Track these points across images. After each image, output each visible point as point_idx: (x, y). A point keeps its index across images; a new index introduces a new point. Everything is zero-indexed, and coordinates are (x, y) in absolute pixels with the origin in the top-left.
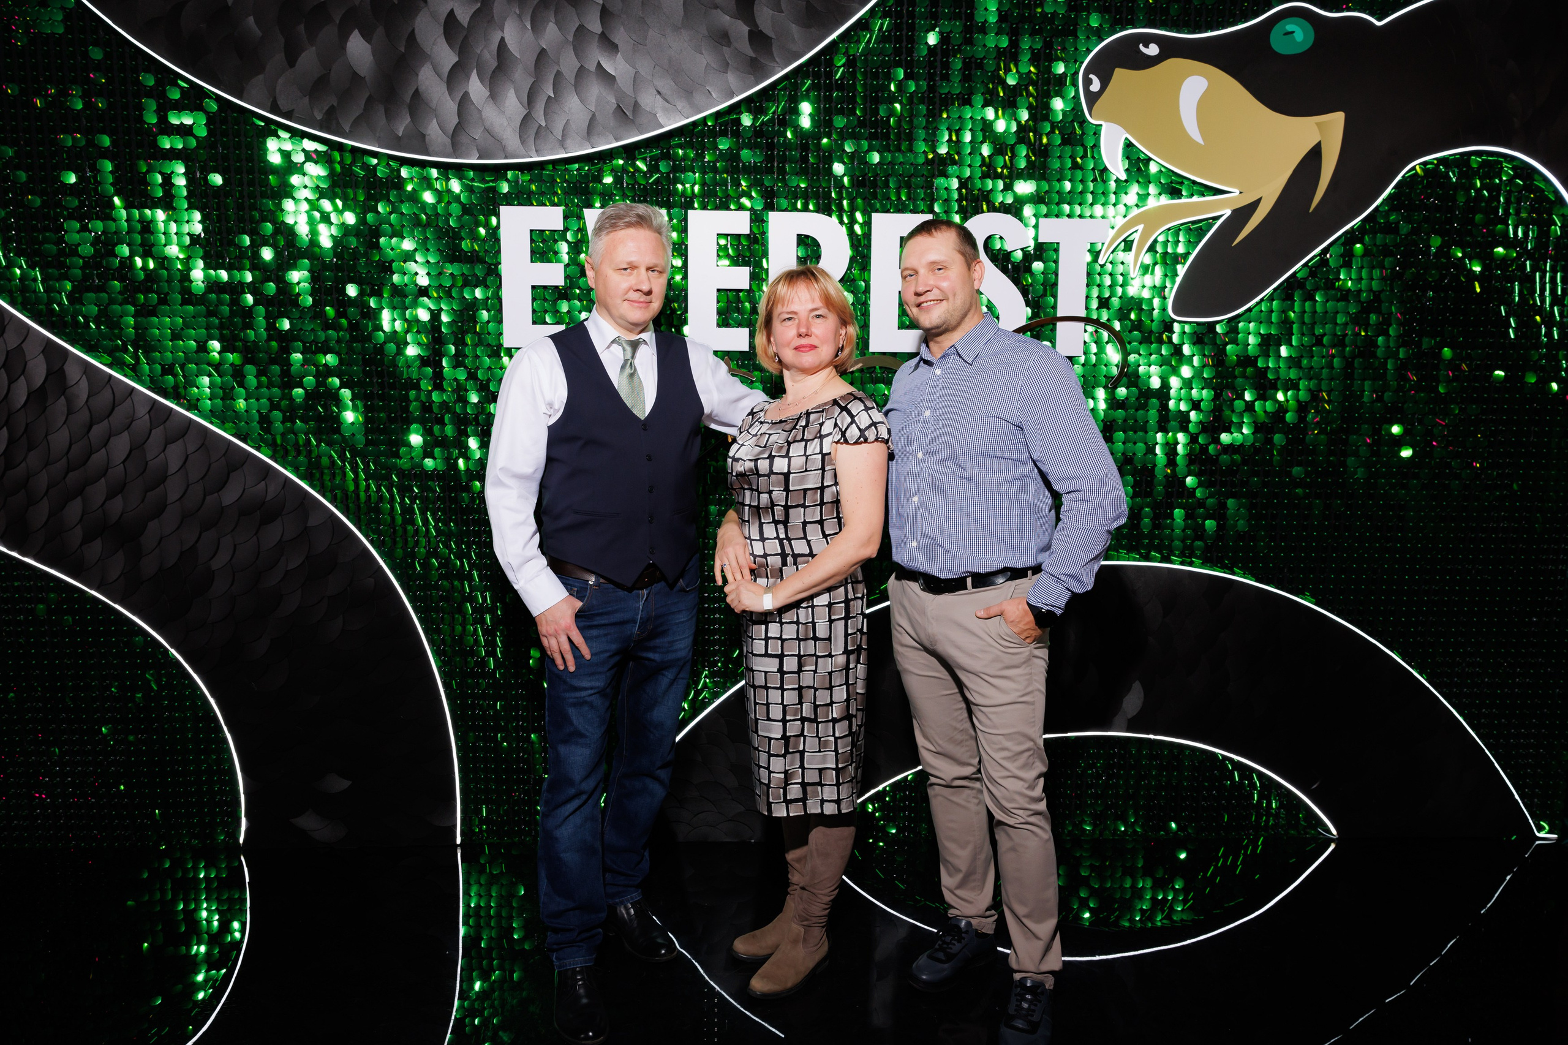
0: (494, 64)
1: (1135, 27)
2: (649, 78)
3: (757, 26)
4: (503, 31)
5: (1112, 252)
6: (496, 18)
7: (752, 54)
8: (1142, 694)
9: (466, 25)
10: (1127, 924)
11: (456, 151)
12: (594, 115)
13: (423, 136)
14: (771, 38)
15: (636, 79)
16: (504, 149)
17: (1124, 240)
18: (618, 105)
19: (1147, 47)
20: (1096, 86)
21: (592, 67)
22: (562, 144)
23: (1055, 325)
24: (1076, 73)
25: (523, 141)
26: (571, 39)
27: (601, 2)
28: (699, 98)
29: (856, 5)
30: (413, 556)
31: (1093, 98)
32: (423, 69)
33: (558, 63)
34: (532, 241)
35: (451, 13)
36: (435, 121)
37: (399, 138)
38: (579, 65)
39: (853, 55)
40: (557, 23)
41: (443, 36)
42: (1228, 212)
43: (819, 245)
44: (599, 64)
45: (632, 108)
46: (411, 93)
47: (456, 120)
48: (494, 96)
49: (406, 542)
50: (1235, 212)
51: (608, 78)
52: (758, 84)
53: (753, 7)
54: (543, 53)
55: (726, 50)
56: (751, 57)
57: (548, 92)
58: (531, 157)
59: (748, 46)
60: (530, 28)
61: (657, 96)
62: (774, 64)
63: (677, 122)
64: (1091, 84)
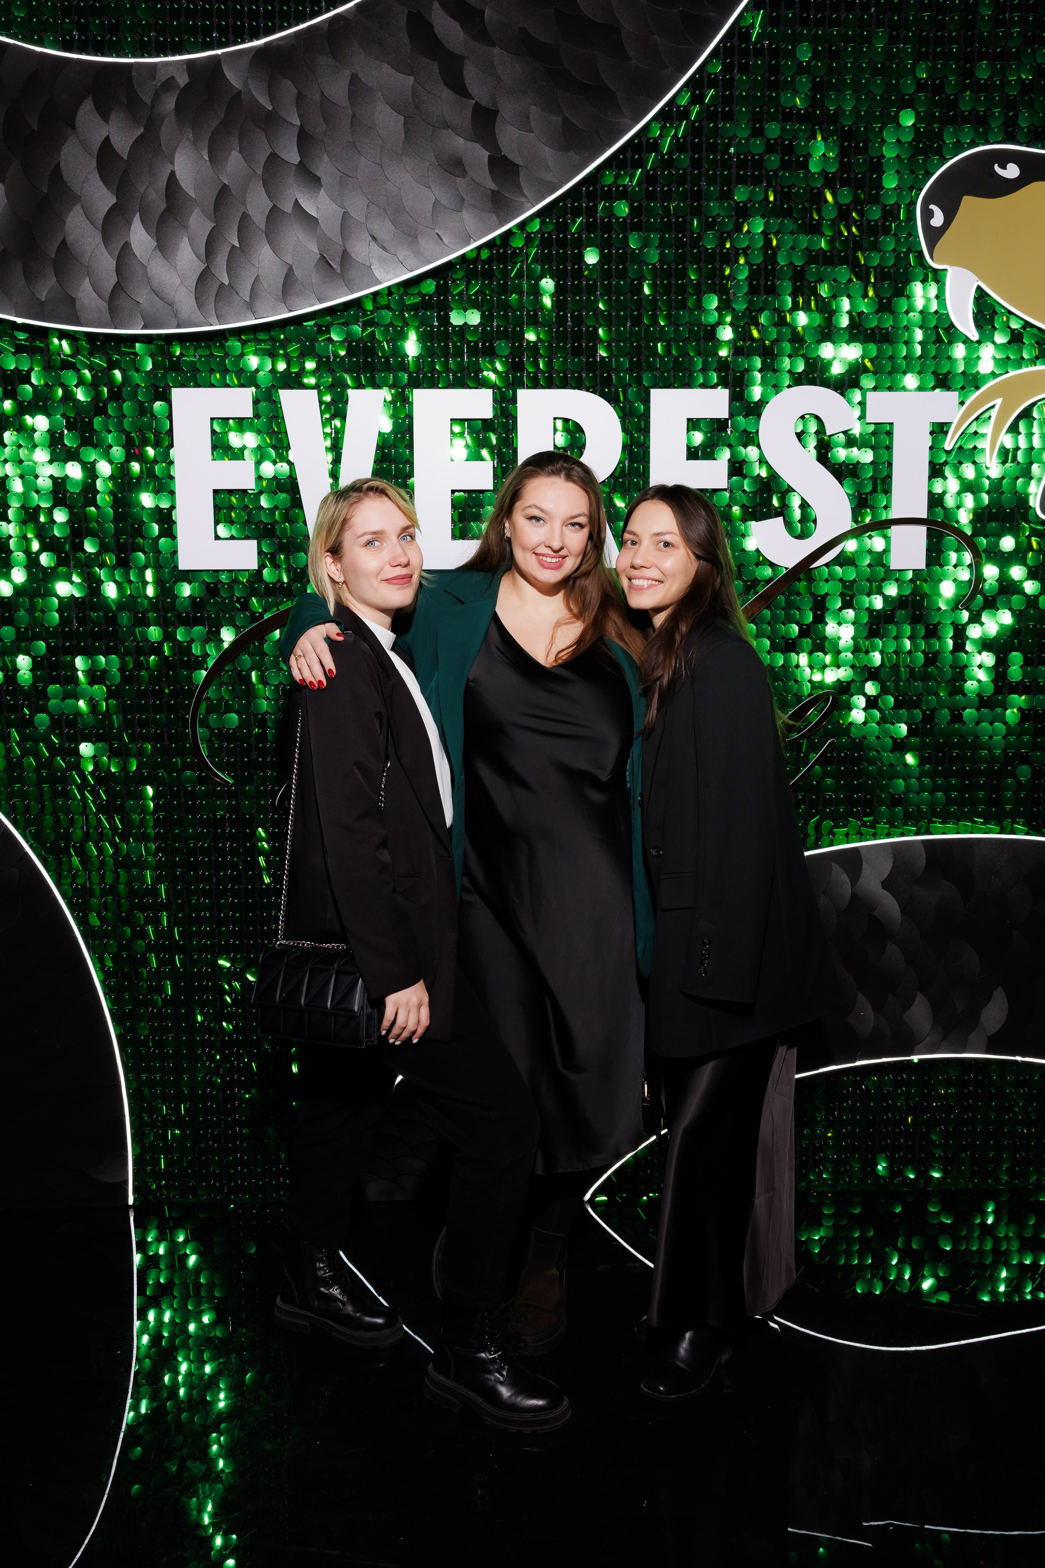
0: (163, 206)
1: (988, 142)
2: (362, 219)
3: (500, 151)
4: (173, 163)
6: (163, 148)
7: (494, 187)
8: (1006, 1006)
9: (126, 158)
10: (986, 1299)
11: (115, 316)
12: (290, 269)
13: (73, 301)
14: (517, 166)
15: (346, 223)
16: (176, 314)
18: (321, 255)
19: (1004, 167)
20: (938, 219)
21: (288, 208)
22: (251, 307)
23: (889, 529)
24: (911, 205)
25: (200, 305)
26: (260, 172)
27: (298, 123)
28: (426, 244)
29: (626, 120)
30: (67, 837)
31: (934, 235)
32: (71, 214)
33: (244, 204)
34: (213, 432)
35: (107, 140)
36: (87, 280)
37: (42, 304)
38: (271, 205)
39: (624, 186)
40: (241, 152)
41: (96, 172)
43: (583, 432)
44: (297, 204)
45: (339, 260)
46: (57, 244)
47: (114, 280)
48: (164, 246)
49: (57, 820)
51: (310, 221)
52: (502, 225)
53: (494, 126)
54: (224, 191)
55: (461, 182)
56: (493, 191)
57: (231, 241)
58: (211, 325)
59: (489, 177)
60: (207, 159)
61: (373, 243)
62: (523, 199)
63: (398, 277)
64: (932, 217)
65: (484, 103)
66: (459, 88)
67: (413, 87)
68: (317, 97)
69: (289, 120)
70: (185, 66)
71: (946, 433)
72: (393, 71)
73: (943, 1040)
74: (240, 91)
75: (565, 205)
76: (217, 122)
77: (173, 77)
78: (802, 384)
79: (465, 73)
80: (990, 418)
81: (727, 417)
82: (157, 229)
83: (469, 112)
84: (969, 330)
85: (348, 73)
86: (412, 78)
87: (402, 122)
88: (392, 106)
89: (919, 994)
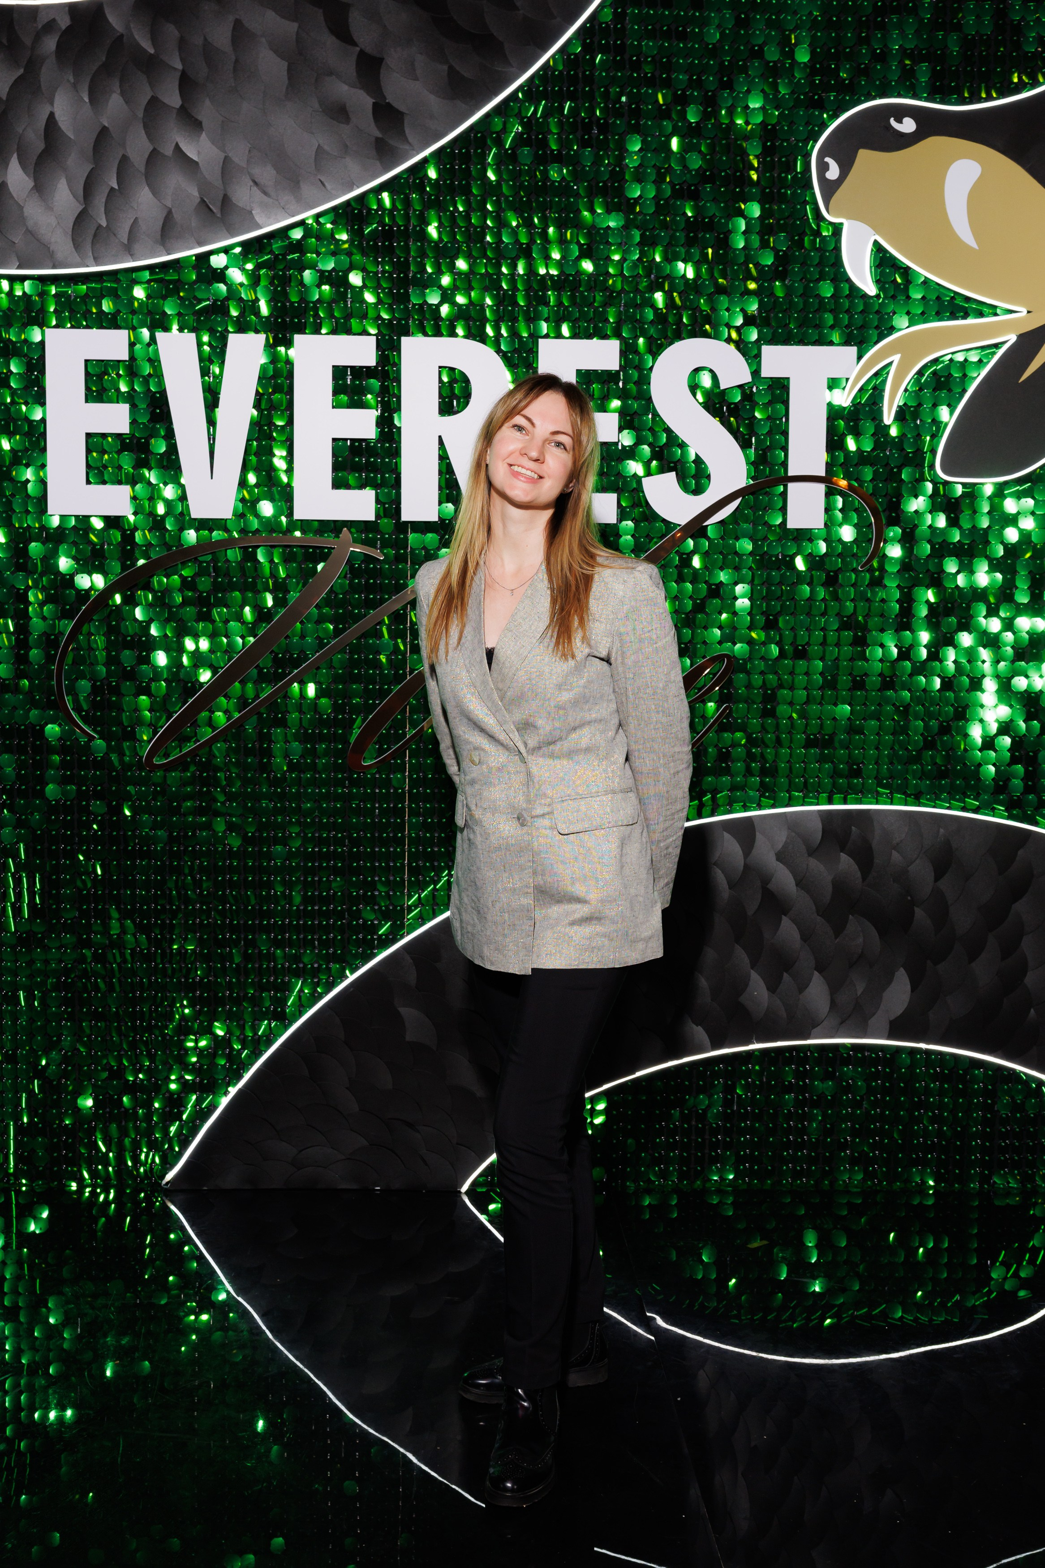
0: (40, 146)
2: (243, 164)
3: (386, 99)
4: (52, 104)
5: (861, 389)
6: (43, 88)
7: (378, 134)
8: (909, 987)
9: (4, 98)
12: (170, 212)
14: (402, 114)
15: (227, 167)
16: (51, 255)
17: (876, 374)
18: (201, 198)
19: (899, 121)
20: (833, 172)
21: (168, 151)
22: (129, 251)
23: (786, 487)
24: (807, 156)
25: (77, 246)
26: (140, 114)
27: (180, 66)
28: (308, 190)
29: (513, 70)
31: (830, 188)
33: (123, 146)
34: (87, 374)
38: (151, 148)
40: (123, 94)
42: (1012, 338)
43: (466, 381)
44: (177, 147)
45: (219, 204)
48: (40, 188)
50: (1020, 337)
51: (189, 165)
52: (386, 172)
53: (379, 73)
54: (104, 132)
55: (345, 130)
56: (377, 139)
57: (110, 183)
58: (88, 266)
59: (373, 125)
60: (86, 99)
61: (255, 188)
62: (407, 147)
63: (279, 221)
64: (828, 169)
65: (369, 50)
66: (344, 35)
67: (298, 33)
68: (198, 41)
69: (171, 63)
70: (67, 8)
71: (844, 389)
72: (278, 18)
73: (842, 1023)
74: (122, 36)
75: (453, 151)
76: (101, 63)
77: (54, 20)
78: (696, 337)
79: (350, 20)
80: (888, 373)
81: (618, 368)
82: (35, 172)
83: (354, 58)
84: (866, 284)
85: (231, 18)
86: (295, 26)
87: (286, 68)
88: (276, 52)
89: (816, 973)
